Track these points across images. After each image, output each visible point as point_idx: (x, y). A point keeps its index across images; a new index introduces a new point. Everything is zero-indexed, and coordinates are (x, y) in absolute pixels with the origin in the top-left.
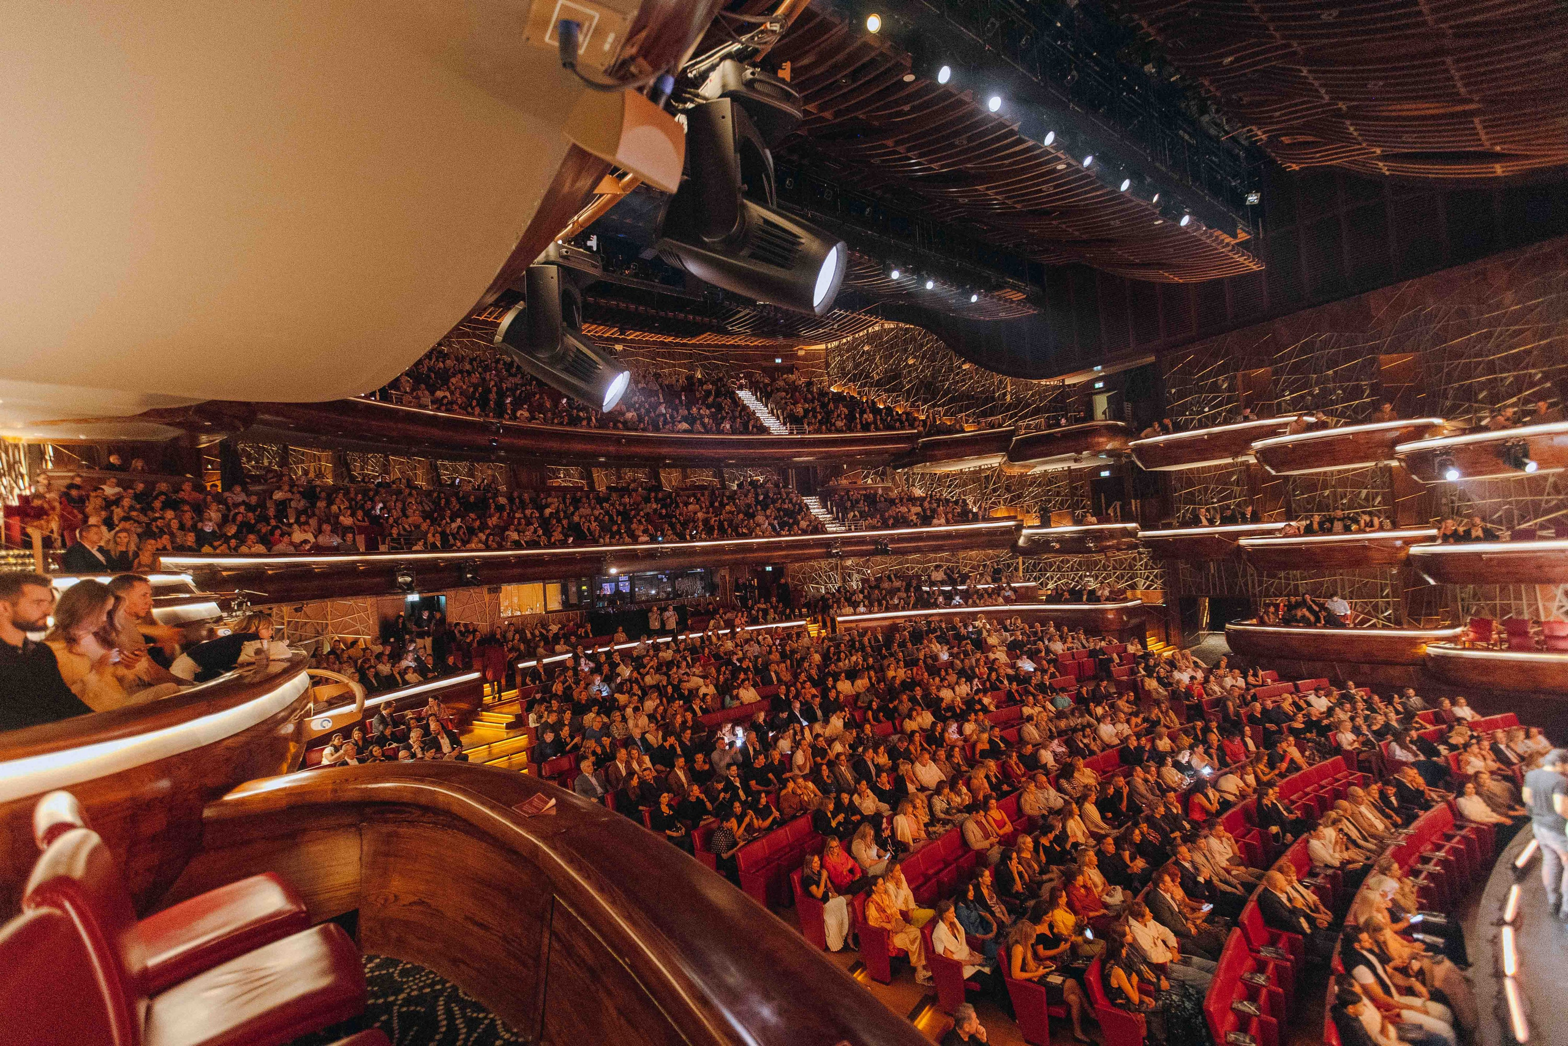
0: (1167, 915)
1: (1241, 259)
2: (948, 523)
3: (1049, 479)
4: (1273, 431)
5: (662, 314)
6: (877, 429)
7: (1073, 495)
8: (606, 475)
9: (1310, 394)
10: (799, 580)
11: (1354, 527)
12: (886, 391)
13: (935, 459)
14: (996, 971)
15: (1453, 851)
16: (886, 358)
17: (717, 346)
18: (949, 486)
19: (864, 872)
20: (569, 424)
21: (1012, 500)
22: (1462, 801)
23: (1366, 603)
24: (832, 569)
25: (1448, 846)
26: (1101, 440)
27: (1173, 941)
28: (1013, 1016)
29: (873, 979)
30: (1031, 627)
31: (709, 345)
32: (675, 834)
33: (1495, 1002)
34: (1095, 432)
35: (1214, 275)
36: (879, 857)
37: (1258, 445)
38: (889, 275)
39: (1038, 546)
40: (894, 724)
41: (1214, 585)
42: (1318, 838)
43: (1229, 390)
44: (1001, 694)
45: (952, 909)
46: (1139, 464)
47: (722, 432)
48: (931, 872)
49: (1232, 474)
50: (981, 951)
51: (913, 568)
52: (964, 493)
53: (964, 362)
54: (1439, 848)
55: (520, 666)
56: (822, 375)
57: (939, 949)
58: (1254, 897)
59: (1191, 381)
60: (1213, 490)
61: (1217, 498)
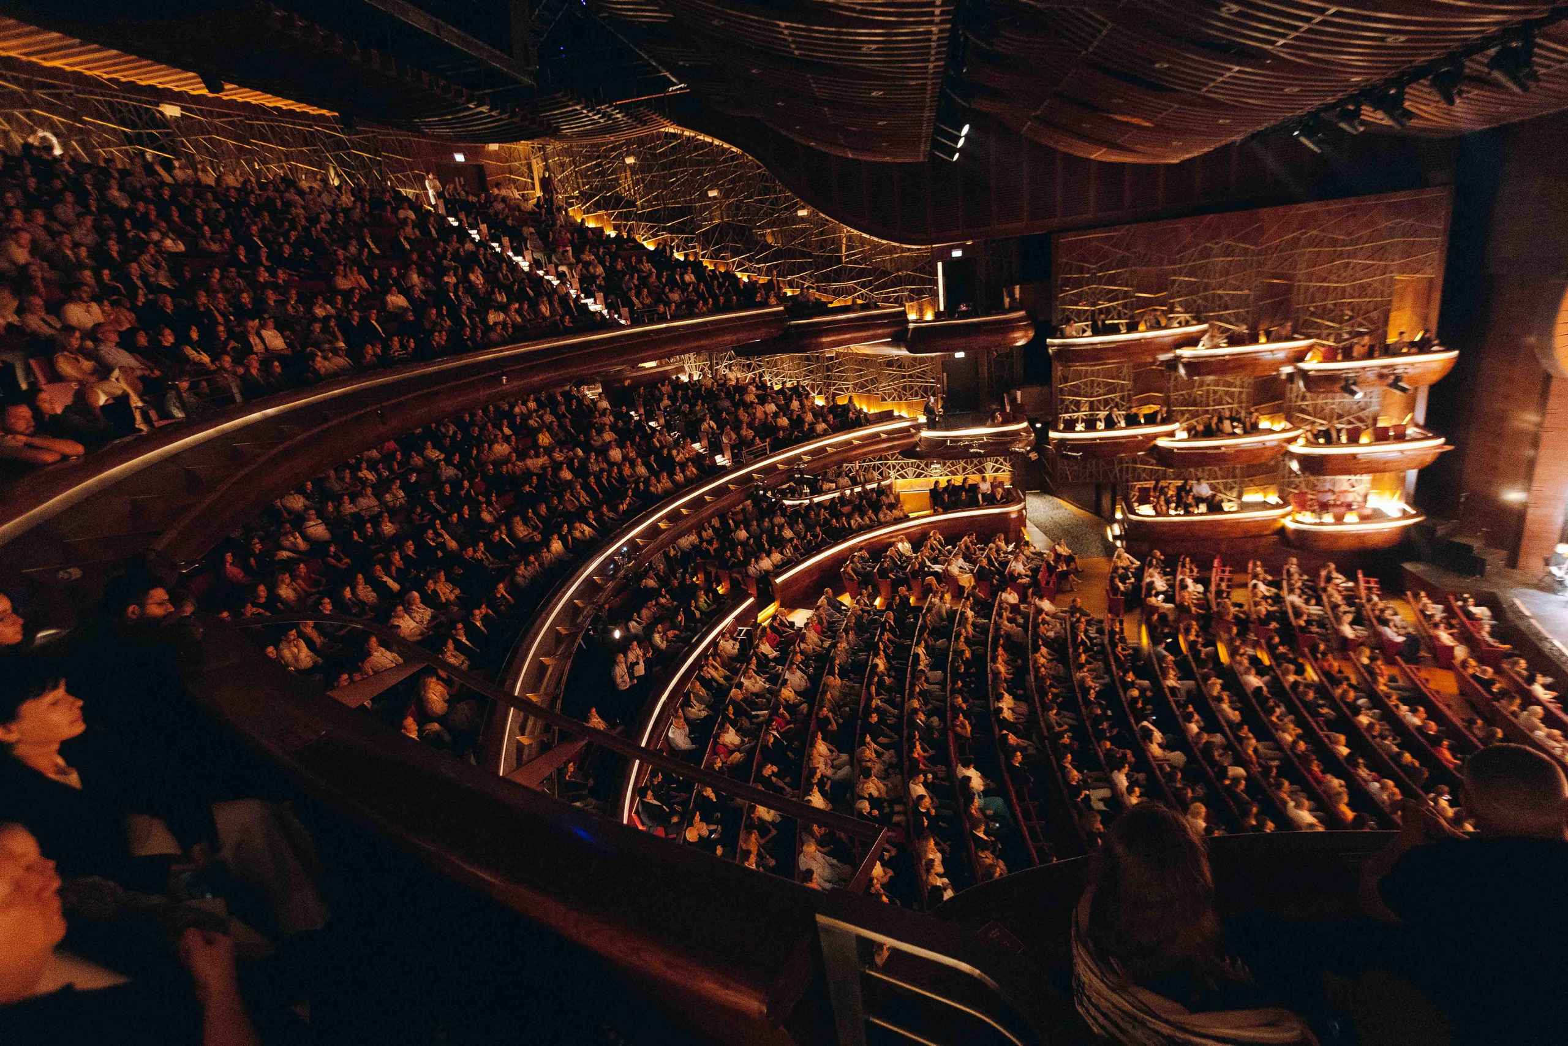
59: (1089, 271)
60: (1099, 384)
61: (1101, 391)
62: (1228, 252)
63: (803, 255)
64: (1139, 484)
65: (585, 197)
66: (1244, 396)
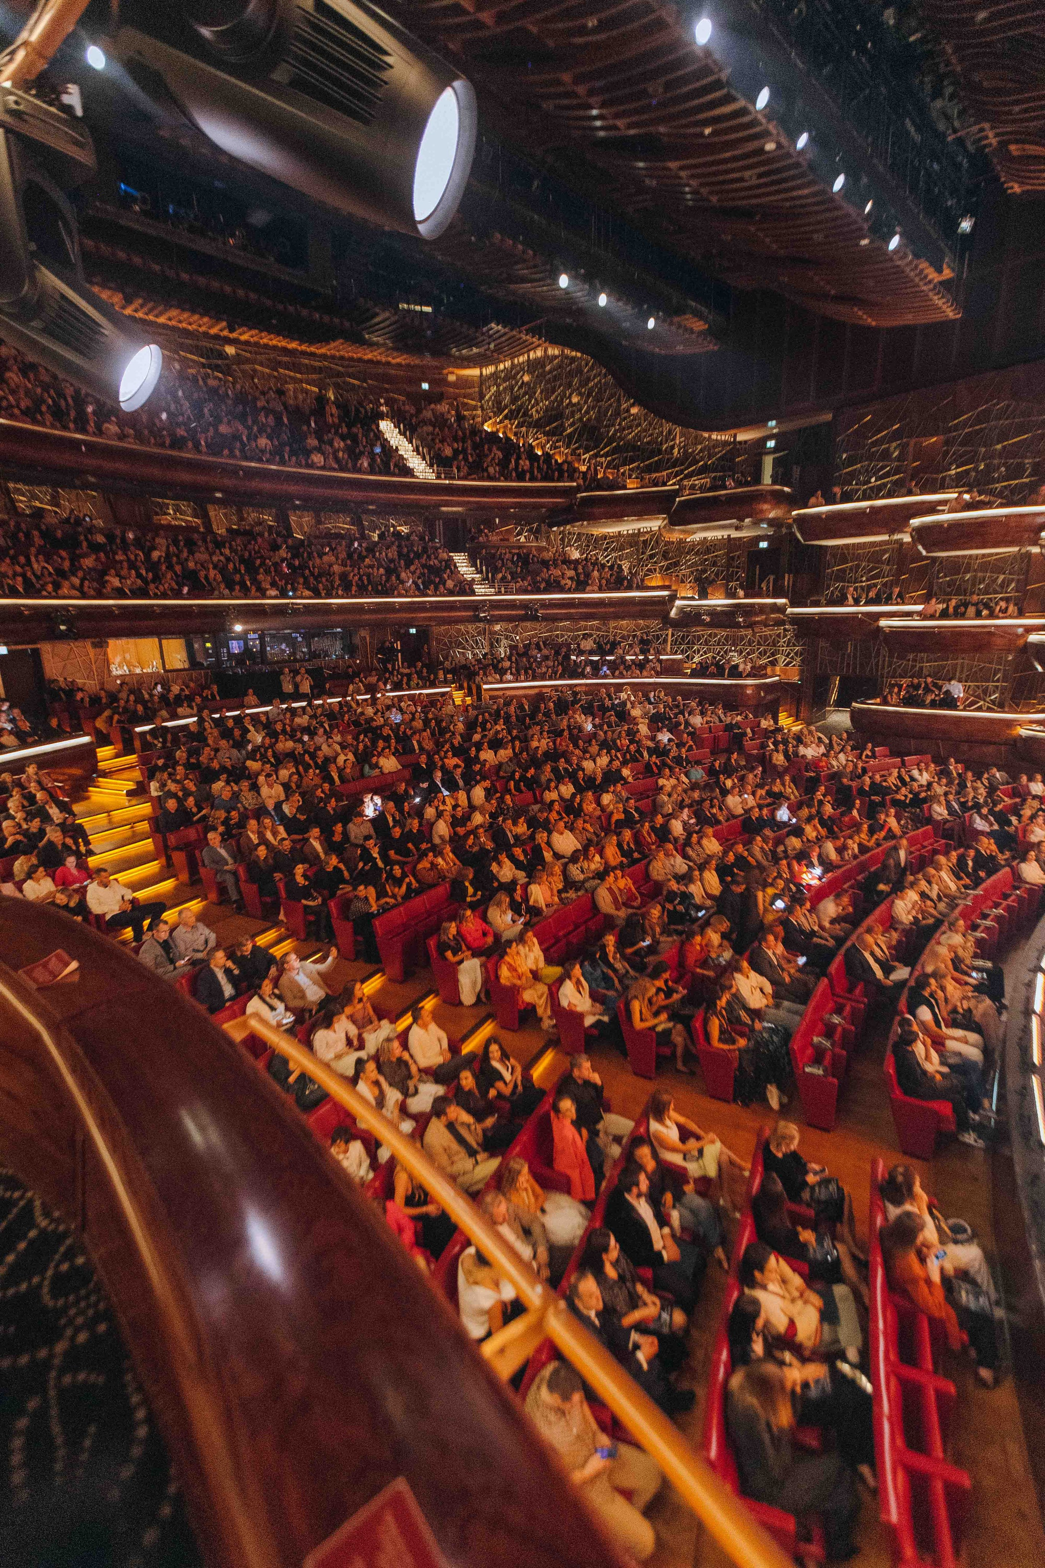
0: (767, 968)
1: (940, 303)
2: (601, 590)
3: (707, 547)
4: (931, 508)
5: (280, 307)
6: (532, 479)
7: (729, 565)
8: (225, 515)
9: (975, 469)
10: (445, 644)
11: (985, 612)
12: (546, 434)
13: (593, 518)
14: (614, 1019)
15: (1008, 909)
16: (547, 394)
17: (351, 359)
18: (606, 549)
19: (497, 937)
20: (172, 446)
21: (668, 569)
22: (1023, 866)
23: (978, 687)
24: (479, 634)
25: (1005, 903)
26: (766, 507)
27: (769, 988)
28: (625, 1054)
29: (503, 1027)
30: (674, 700)
31: (342, 358)
32: (311, 903)
33: (1020, 1034)
34: (760, 497)
35: (909, 319)
36: (514, 921)
37: (915, 522)
38: (556, 279)
39: (691, 618)
40: (534, 795)
41: (848, 664)
42: (903, 899)
43: (898, 459)
44: (640, 766)
45: (578, 967)
46: (799, 536)
47: (359, 471)
48: (561, 934)
49: (885, 551)
50: (602, 1003)
51: (563, 636)
52: (621, 558)
53: (633, 405)
54: (997, 905)
55: (138, 730)
56: (475, 408)
57: (564, 1003)
58: (843, 951)
59: (863, 447)
60: (864, 568)
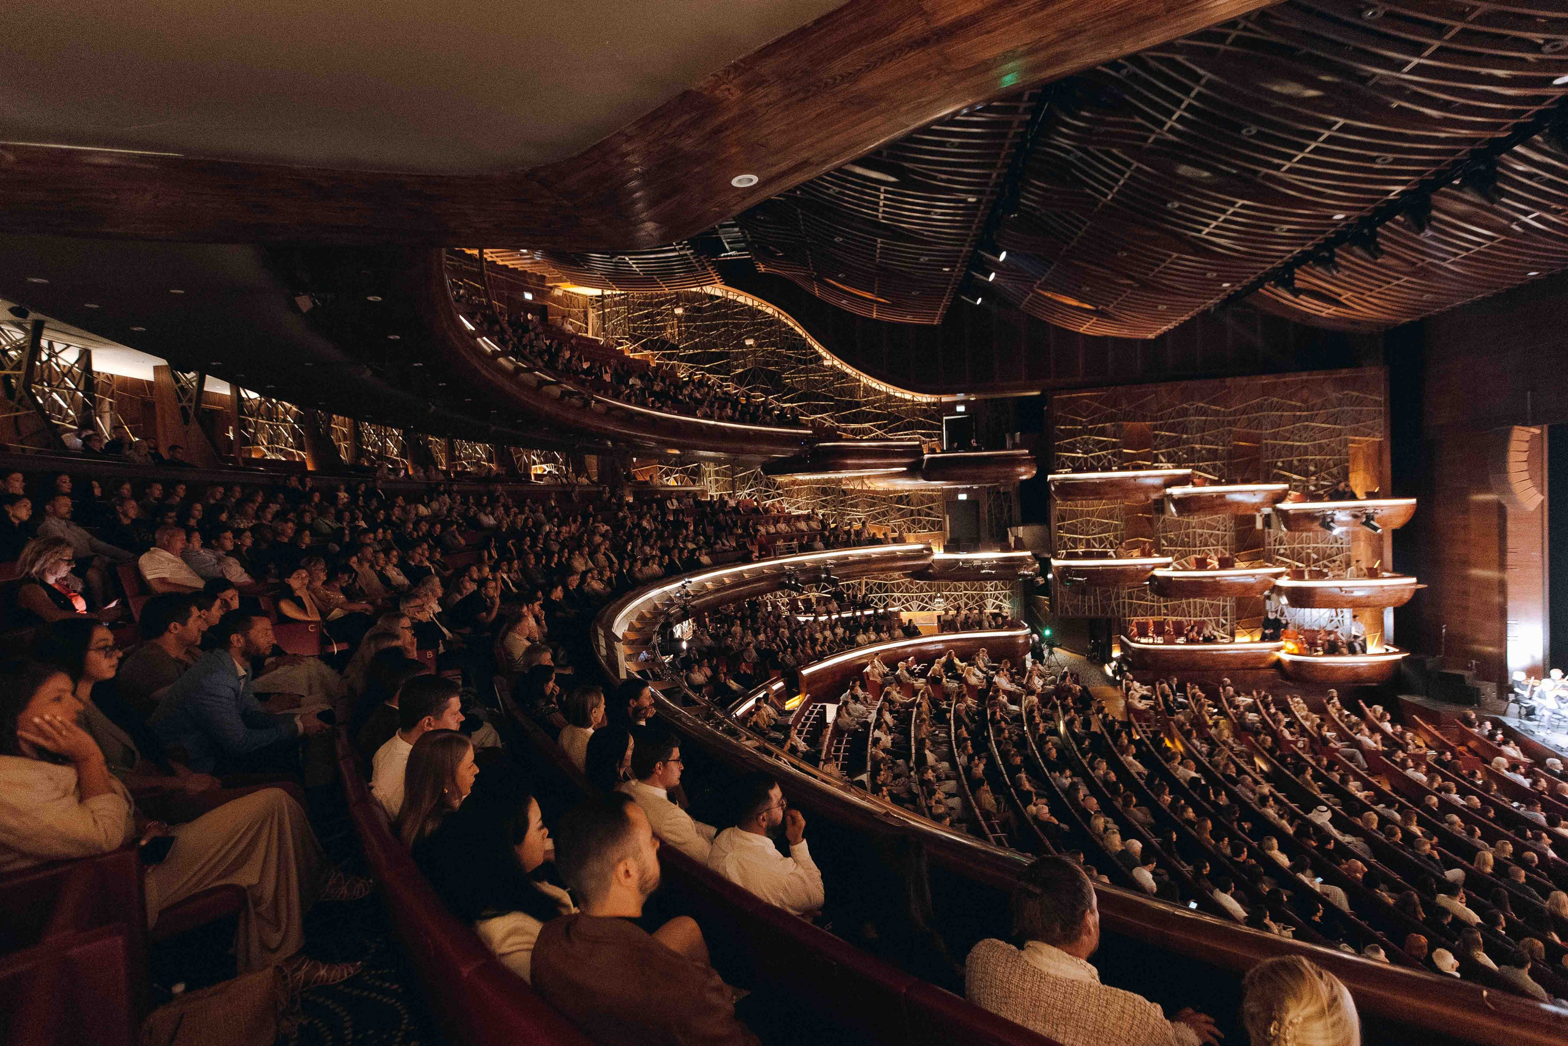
59: (1081, 423)
60: (1094, 523)
61: (1096, 530)
62: (1200, 412)
63: (826, 398)
64: (1136, 619)
65: (634, 339)
66: (1227, 538)
